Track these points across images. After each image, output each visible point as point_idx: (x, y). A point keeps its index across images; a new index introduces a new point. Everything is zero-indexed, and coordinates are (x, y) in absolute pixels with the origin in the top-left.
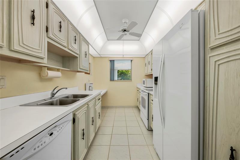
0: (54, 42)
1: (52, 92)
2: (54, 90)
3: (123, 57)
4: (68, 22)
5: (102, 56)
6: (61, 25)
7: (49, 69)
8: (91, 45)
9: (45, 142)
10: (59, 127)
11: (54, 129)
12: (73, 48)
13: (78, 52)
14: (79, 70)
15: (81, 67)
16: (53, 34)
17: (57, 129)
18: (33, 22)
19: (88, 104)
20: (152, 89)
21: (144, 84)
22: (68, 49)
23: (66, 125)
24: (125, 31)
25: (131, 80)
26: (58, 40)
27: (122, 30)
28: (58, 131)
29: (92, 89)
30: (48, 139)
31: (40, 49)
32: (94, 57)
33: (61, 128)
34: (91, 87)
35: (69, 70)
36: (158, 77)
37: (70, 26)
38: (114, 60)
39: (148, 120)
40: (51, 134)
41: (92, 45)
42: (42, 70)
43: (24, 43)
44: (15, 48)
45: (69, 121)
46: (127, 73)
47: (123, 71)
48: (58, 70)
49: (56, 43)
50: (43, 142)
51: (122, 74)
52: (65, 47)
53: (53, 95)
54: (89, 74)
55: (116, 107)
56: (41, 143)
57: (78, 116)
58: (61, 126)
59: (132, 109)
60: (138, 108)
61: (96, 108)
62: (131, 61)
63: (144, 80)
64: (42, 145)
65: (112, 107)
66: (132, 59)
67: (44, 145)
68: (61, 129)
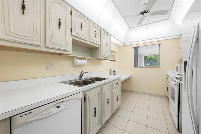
0: (77, 38)
1: (80, 75)
2: (81, 73)
3: (148, 42)
4: (89, 21)
5: (126, 44)
6: (82, 25)
7: (78, 58)
8: (112, 36)
9: (51, 112)
10: (66, 102)
11: (62, 103)
12: (94, 41)
13: (99, 44)
14: (100, 58)
15: (102, 56)
16: (76, 33)
17: (65, 103)
18: (60, 27)
19: (102, 87)
20: (182, 78)
21: (177, 70)
22: (90, 42)
23: (75, 102)
24: (144, 12)
25: (159, 66)
26: (79, 36)
27: (140, 13)
28: (65, 106)
29: (116, 74)
30: (55, 110)
31: (66, 44)
32: (119, 46)
33: (69, 103)
34: (115, 72)
35: (93, 58)
36: (187, 61)
37: (91, 24)
38: (138, 47)
39: (179, 117)
40: (59, 107)
41: (114, 36)
42: (73, 59)
43: (54, 42)
44: (48, 46)
45: (77, 99)
46: (156, 59)
47: (153, 57)
48: (85, 59)
49: (79, 39)
50: (50, 111)
51: (150, 60)
52: (87, 41)
53: (81, 77)
54: (114, 61)
55: (140, 93)
56: (48, 112)
57: (89, 96)
58: (69, 102)
59: (159, 98)
60: (167, 98)
61: (113, 91)
62: (159, 44)
63: (177, 65)
64: (48, 113)
65: (136, 92)
66: (159, 43)
67: (50, 114)
68: (69, 105)
